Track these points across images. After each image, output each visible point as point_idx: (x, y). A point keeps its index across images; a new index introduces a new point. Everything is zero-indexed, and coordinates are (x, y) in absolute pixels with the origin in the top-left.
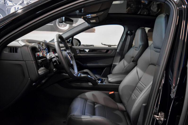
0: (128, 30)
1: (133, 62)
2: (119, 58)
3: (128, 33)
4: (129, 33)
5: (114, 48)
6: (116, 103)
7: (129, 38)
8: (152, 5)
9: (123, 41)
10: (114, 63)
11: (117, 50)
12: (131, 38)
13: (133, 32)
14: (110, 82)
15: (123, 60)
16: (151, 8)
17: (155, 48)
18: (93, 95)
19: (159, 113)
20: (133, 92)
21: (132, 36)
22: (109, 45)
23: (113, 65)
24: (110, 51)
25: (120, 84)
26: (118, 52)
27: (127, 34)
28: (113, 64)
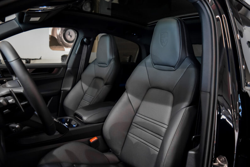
0: (85, 37)
1: (107, 85)
2: (71, 80)
3: (84, 41)
4: (86, 41)
5: (62, 65)
6: (102, 153)
7: (85, 48)
8: (84, 5)
9: (76, 53)
10: (63, 87)
11: (67, 68)
12: (88, 48)
13: (91, 39)
14: (86, 123)
15: (80, 83)
16: (83, 8)
17: (156, 65)
18: (67, 151)
19: (216, 158)
20: (128, 132)
21: (89, 46)
22: (27, 59)
23: (62, 92)
24: (56, 69)
25: (104, 122)
26: (69, 71)
27: (83, 43)
28: (62, 89)
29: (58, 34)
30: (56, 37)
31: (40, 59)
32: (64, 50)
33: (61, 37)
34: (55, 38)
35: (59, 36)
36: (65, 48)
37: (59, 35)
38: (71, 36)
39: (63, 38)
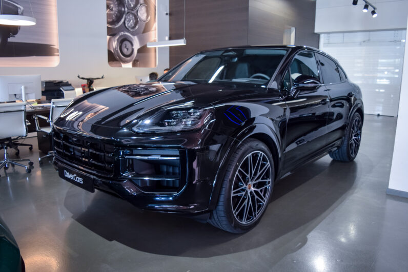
29: (114, 47)
30: (113, 51)
31: (102, 78)
32: (121, 66)
33: (117, 50)
34: (111, 52)
35: (115, 50)
36: (122, 63)
37: (116, 48)
38: (128, 49)
39: (119, 51)
